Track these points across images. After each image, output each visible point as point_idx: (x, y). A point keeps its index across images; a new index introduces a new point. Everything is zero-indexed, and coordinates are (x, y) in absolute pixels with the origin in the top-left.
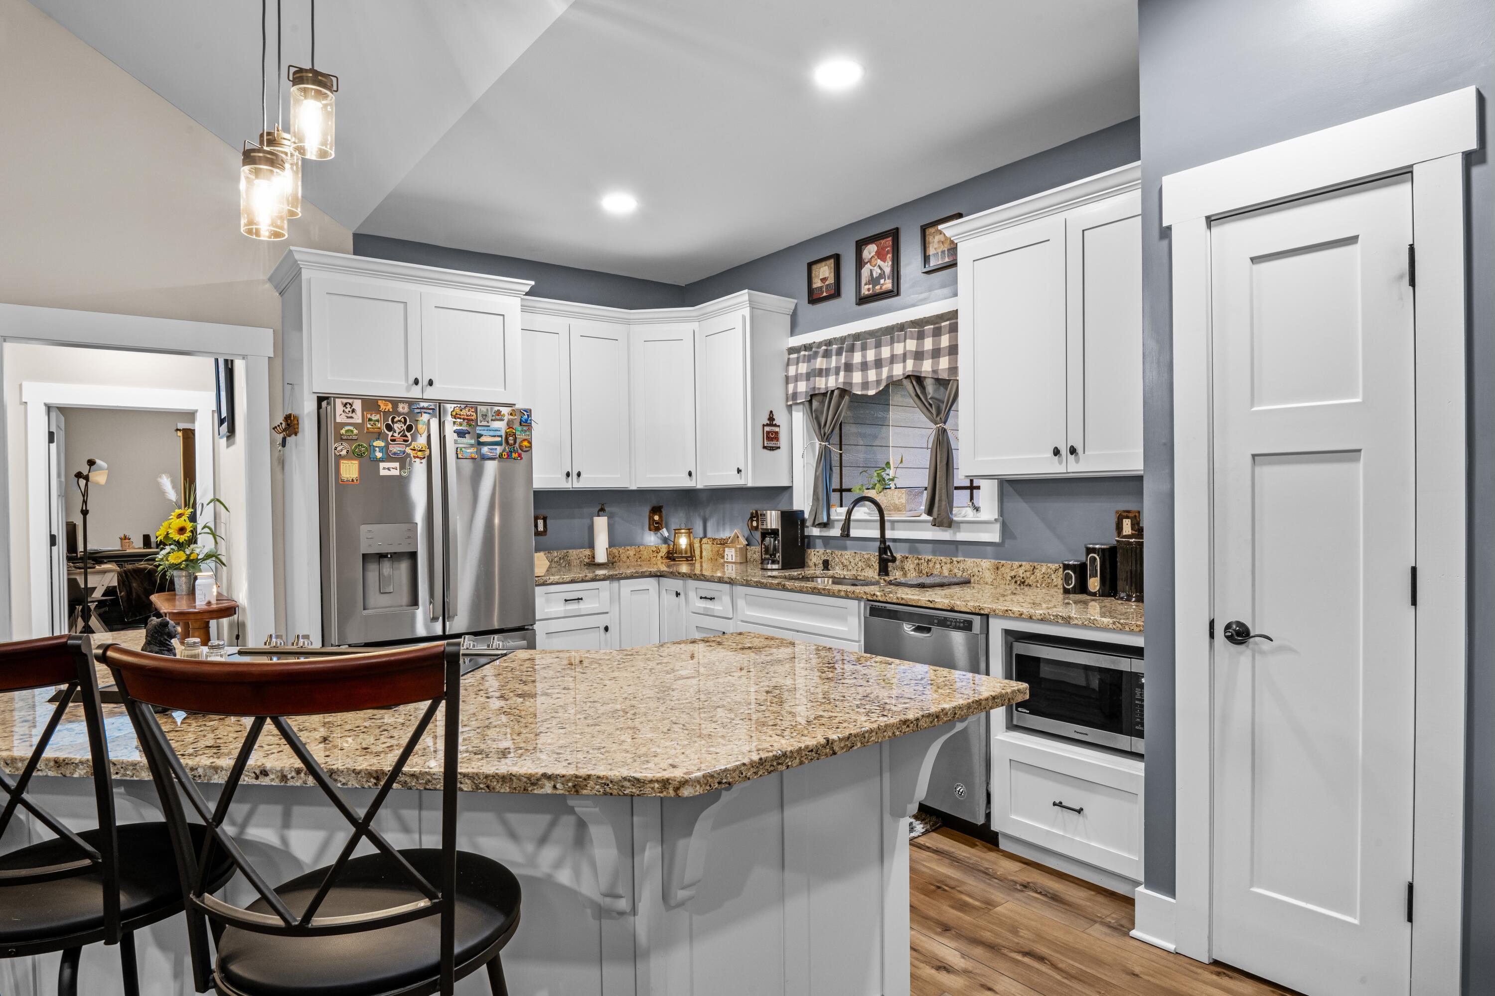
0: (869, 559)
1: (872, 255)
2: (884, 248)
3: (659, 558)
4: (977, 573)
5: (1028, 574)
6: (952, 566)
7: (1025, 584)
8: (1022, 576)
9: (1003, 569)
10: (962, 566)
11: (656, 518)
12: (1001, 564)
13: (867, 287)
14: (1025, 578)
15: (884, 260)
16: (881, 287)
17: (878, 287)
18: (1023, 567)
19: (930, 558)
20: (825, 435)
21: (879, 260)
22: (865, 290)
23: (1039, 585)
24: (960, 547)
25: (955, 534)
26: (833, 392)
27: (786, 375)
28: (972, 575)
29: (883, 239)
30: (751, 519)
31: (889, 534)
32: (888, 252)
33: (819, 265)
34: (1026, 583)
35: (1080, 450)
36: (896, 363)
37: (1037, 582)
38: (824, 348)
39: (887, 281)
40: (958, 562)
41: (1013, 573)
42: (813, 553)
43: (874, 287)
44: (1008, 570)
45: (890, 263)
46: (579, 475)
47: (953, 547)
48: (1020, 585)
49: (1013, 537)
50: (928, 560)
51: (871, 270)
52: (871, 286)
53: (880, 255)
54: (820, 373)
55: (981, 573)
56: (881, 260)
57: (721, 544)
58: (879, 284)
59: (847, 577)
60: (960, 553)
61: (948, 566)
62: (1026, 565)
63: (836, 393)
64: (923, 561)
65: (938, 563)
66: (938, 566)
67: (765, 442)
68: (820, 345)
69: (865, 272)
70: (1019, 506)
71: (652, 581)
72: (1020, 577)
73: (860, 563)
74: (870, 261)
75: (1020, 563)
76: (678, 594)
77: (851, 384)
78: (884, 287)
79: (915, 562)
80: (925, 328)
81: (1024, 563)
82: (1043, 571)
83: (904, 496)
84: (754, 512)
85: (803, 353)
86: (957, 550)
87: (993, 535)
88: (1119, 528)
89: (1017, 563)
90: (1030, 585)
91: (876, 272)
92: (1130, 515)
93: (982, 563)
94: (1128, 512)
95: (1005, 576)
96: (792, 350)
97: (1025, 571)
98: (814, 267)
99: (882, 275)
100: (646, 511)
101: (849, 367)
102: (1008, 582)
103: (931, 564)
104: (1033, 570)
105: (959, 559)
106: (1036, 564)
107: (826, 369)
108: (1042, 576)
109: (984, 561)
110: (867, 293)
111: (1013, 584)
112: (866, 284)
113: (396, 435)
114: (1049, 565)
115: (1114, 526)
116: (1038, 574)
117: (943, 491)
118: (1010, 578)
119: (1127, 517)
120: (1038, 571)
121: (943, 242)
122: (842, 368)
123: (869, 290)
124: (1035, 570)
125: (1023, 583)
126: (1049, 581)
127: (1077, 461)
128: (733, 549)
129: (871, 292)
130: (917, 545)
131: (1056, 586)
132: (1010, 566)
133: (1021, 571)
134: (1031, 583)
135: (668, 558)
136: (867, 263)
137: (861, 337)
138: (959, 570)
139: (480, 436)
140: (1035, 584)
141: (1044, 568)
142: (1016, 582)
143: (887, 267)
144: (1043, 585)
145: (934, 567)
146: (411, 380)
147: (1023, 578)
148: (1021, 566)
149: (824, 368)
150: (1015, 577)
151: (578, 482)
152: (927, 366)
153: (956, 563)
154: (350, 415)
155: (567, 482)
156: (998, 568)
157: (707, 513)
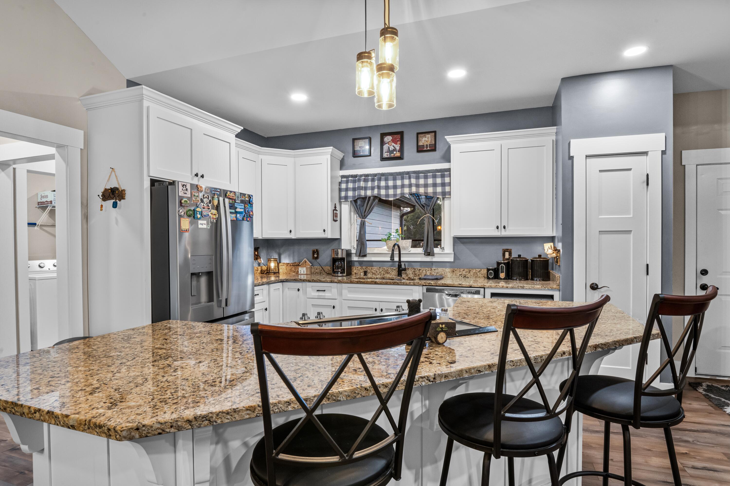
0: (387, 270)
1: (389, 140)
2: (396, 139)
3: (258, 273)
4: (444, 274)
5: (467, 273)
6: (432, 272)
8: (464, 274)
9: (456, 272)
10: (436, 271)
11: (256, 253)
12: (455, 270)
13: (386, 154)
15: (396, 144)
16: (394, 155)
17: (392, 155)
19: (420, 268)
20: (364, 216)
21: (393, 143)
22: (385, 155)
24: (434, 264)
25: (432, 258)
26: (370, 197)
27: (339, 188)
29: (396, 135)
30: (314, 252)
31: (403, 259)
32: (398, 141)
33: (359, 141)
34: (466, 277)
35: (506, 227)
36: (405, 188)
37: (471, 276)
38: (364, 177)
39: (398, 153)
41: (460, 273)
42: (354, 268)
43: (390, 154)
45: (399, 145)
47: (431, 264)
48: (463, 277)
49: (459, 259)
50: (419, 270)
51: (389, 147)
52: (388, 154)
53: (394, 141)
54: (360, 188)
56: (394, 143)
57: (293, 266)
58: (393, 153)
60: (434, 266)
61: (430, 271)
63: (372, 198)
64: (417, 270)
65: (424, 270)
66: (424, 272)
67: (334, 218)
68: (361, 176)
69: (385, 147)
70: (462, 248)
71: (280, 284)
73: (382, 272)
74: (388, 143)
76: (299, 290)
77: (380, 195)
78: (396, 155)
80: (420, 175)
81: (465, 269)
82: (474, 272)
84: (315, 250)
85: (350, 179)
86: (432, 265)
87: (451, 259)
88: (504, 255)
89: (462, 270)
90: (468, 277)
91: (392, 148)
92: (508, 251)
93: (446, 270)
94: (508, 249)
95: (457, 274)
96: (343, 177)
98: (356, 141)
99: (395, 150)
101: (379, 187)
102: (458, 277)
103: (421, 271)
105: (435, 269)
106: (471, 269)
107: (364, 187)
110: (386, 156)
112: (386, 152)
113: (205, 205)
115: (502, 255)
118: (459, 275)
119: (507, 251)
121: (427, 141)
122: (375, 187)
123: (387, 155)
125: (465, 276)
127: (505, 231)
128: (305, 268)
129: (388, 156)
130: (413, 264)
131: (479, 277)
132: (459, 271)
133: (464, 272)
134: (468, 276)
135: (261, 273)
136: (386, 143)
137: (385, 175)
138: (435, 274)
139: (236, 208)
140: (470, 277)
143: (398, 147)
145: (422, 272)
146: (194, 175)
148: (464, 270)
149: (364, 186)
152: (422, 190)
156: (453, 272)
157: (281, 251)
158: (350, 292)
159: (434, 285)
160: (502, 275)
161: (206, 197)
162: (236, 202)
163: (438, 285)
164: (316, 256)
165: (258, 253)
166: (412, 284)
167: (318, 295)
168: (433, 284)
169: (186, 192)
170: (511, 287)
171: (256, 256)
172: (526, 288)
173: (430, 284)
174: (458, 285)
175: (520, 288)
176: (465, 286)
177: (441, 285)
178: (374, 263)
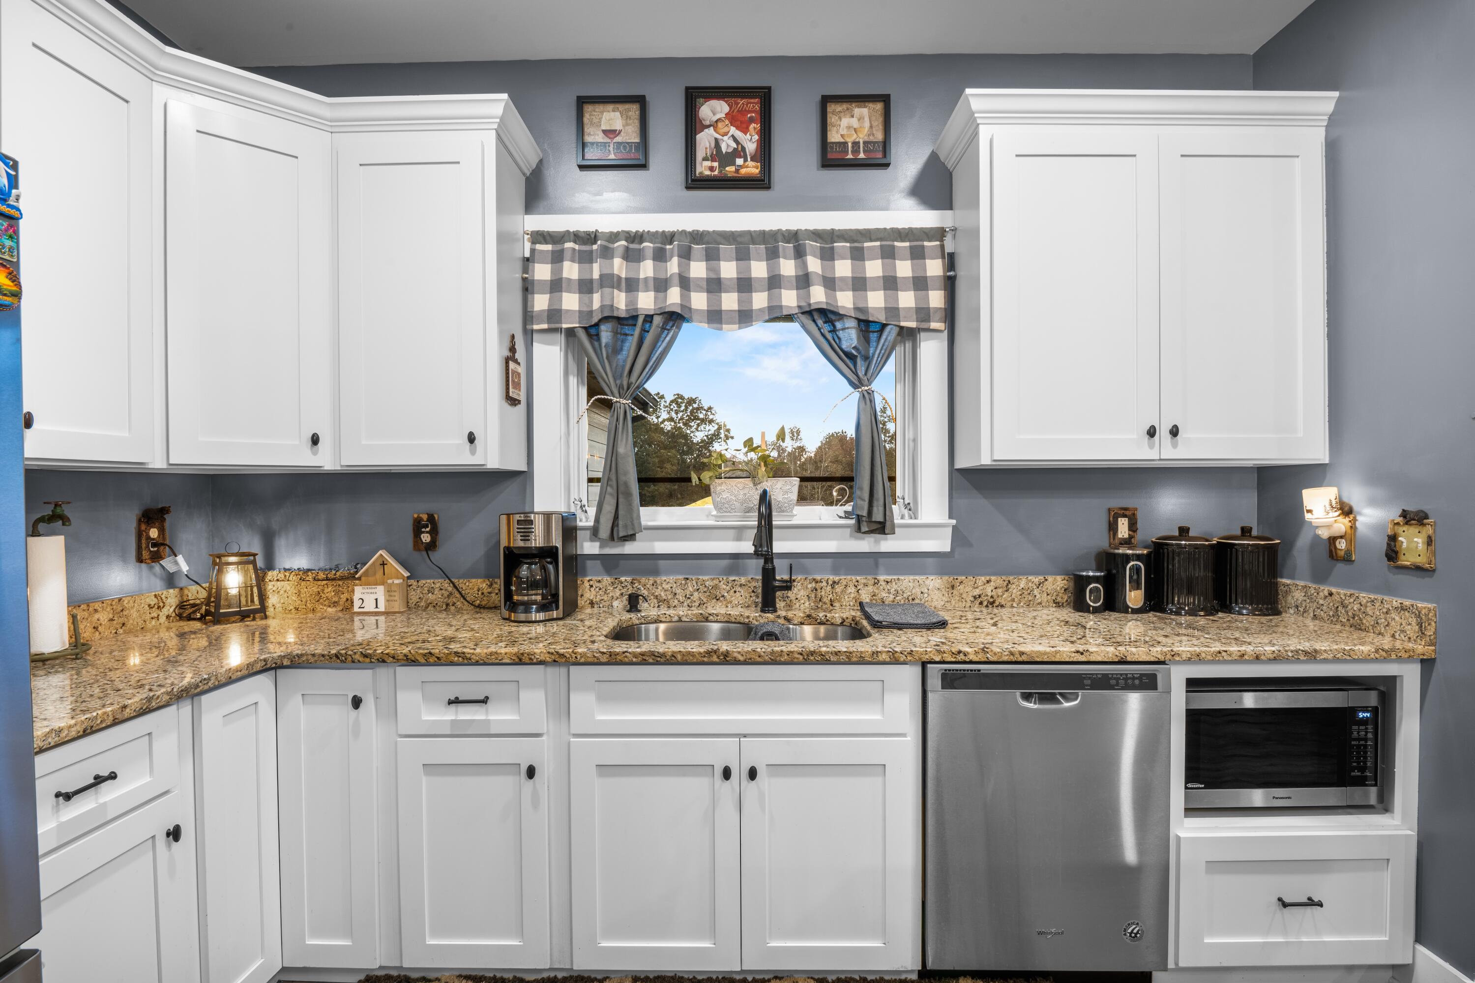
0: (715, 587)
1: (718, 116)
2: (743, 112)
3: (163, 619)
4: (919, 595)
5: (1000, 591)
6: (878, 589)
7: (995, 605)
8: (990, 594)
9: (962, 587)
10: (894, 587)
11: (154, 533)
12: (959, 580)
13: (708, 164)
14: (995, 597)
15: (745, 131)
16: (737, 171)
17: (730, 169)
18: (992, 583)
19: (836, 579)
21: (733, 128)
22: (703, 168)
23: (1015, 605)
24: (881, 561)
25: (877, 542)
26: (649, 318)
27: (524, 280)
28: (910, 598)
29: (743, 97)
30: (418, 527)
32: (752, 120)
33: (599, 108)
34: (997, 603)
35: (1181, 432)
37: (1013, 600)
38: (623, 243)
39: (750, 163)
40: (887, 582)
41: (977, 592)
42: (587, 584)
43: (722, 166)
44: (969, 589)
45: (756, 137)
48: (987, 606)
49: (971, 543)
50: (834, 582)
51: (716, 140)
52: (716, 164)
53: (734, 122)
54: (609, 281)
55: (926, 595)
56: (738, 128)
57: (327, 579)
58: (734, 164)
60: (881, 569)
62: (997, 581)
63: (657, 320)
64: (824, 584)
65: (851, 585)
66: (851, 589)
67: (511, 390)
68: (614, 237)
69: (705, 140)
70: (980, 503)
71: (265, 682)
72: (987, 596)
73: (696, 594)
74: (715, 125)
75: (988, 578)
76: (357, 702)
78: (743, 171)
79: (810, 586)
80: (835, 244)
81: (993, 578)
82: (1022, 586)
84: (425, 517)
85: (569, 245)
86: (877, 565)
87: (941, 543)
88: (1113, 528)
89: (983, 579)
90: (1002, 606)
91: (727, 145)
92: (1127, 513)
93: (927, 582)
94: (1126, 509)
95: (964, 596)
96: (539, 237)
97: (996, 588)
98: (589, 109)
99: (739, 152)
100: (129, 519)
101: (684, 282)
102: (968, 604)
103: (838, 589)
104: (1007, 585)
105: (889, 578)
106: (1011, 578)
107: (626, 279)
108: (1020, 593)
109: (931, 577)
110: (707, 173)
111: (977, 605)
112: (705, 160)
114: (1030, 578)
115: (1105, 526)
116: (1014, 590)
118: (972, 599)
119: (1124, 516)
120: (1014, 586)
121: (855, 130)
122: (669, 282)
123: (712, 169)
124: (1010, 586)
125: (992, 603)
126: (1030, 598)
127: (1178, 446)
128: (380, 590)
129: (716, 173)
131: (1040, 603)
132: (972, 583)
133: (989, 589)
134: (1003, 603)
135: (180, 617)
136: (708, 127)
137: (706, 239)
138: (889, 593)
140: (1009, 604)
141: (1023, 582)
142: (981, 603)
143: (750, 142)
144: (1022, 604)
147: (992, 597)
148: (988, 582)
149: (623, 276)
150: (980, 596)
152: (845, 300)
153: (883, 583)
156: (953, 587)
157: (276, 521)
158: (603, 698)
159: (975, 659)
160: (1134, 597)
163: (992, 659)
164: (426, 538)
165: (162, 531)
166: (884, 657)
167: (453, 722)
168: (972, 657)
170: (1272, 656)
171: (154, 545)
172: (1325, 656)
173: (961, 657)
174: (1073, 655)
175: (1302, 657)
176: (1099, 659)
177: (1005, 659)
178: (662, 563)
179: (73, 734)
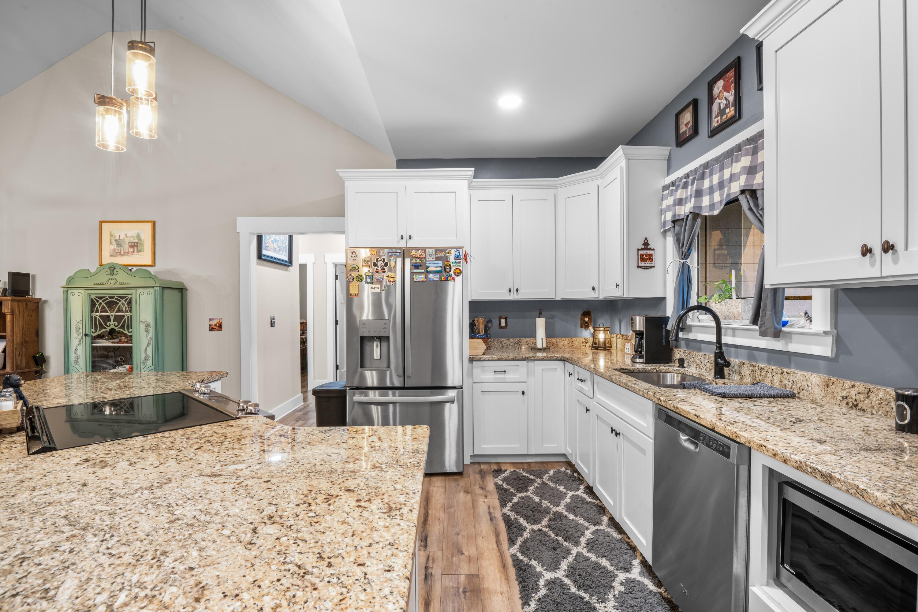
1: (720, 90)
3: (587, 346)
4: (806, 388)
5: (862, 397)
6: (783, 377)
7: (858, 408)
8: (854, 397)
9: (833, 386)
10: (792, 378)
11: (586, 319)
12: (832, 381)
13: (716, 119)
14: (858, 401)
15: (728, 91)
16: (727, 116)
17: (724, 117)
18: (856, 388)
19: (763, 366)
20: (683, 254)
21: (725, 93)
22: (715, 123)
23: (874, 412)
24: (793, 358)
25: (786, 344)
26: (688, 216)
27: (660, 210)
28: (801, 388)
29: (728, 72)
32: (732, 83)
33: (683, 114)
34: (859, 407)
35: (900, 246)
36: (734, 182)
37: (873, 407)
38: (684, 180)
39: (731, 109)
40: (788, 373)
41: (844, 394)
43: (721, 117)
44: (839, 389)
45: (734, 92)
46: (517, 290)
47: (787, 357)
48: (852, 407)
49: (849, 353)
50: (761, 368)
51: (719, 104)
52: (719, 118)
53: (726, 88)
55: (810, 388)
58: (725, 113)
59: (694, 375)
60: (793, 364)
61: (779, 376)
62: (860, 386)
63: (690, 216)
64: (757, 368)
65: (770, 372)
66: (769, 375)
67: (639, 263)
68: (681, 179)
69: (715, 107)
71: (560, 363)
72: (852, 398)
74: (718, 97)
75: (853, 383)
76: (570, 375)
77: (700, 208)
78: (729, 115)
79: (751, 368)
81: (857, 384)
82: (880, 396)
83: (740, 305)
85: (671, 189)
86: (790, 360)
87: (825, 349)
89: (848, 383)
90: (864, 410)
91: (723, 104)
93: (811, 378)
95: (835, 394)
96: (665, 188)
97: (859, 393)
98: (681, 116)
99: (727, 104)
100: (579, 314)
101: (699, 194)
102: (838, 403)
103: (764, 373)
104: (868, 393)
106: (871, 386)
107: (684, 198)
108: (878, 402)
109: (814, 375)
110: (716, 125)
111: (844, 405)
112: (715, 117)
113: (379, 268)
114: (887, 390)
116: (874, 399)
117: (769, 301)
118: (841, 399)
120: (873, 395)
122: (693, 195)
123: (718, 122)
124: (870, 394)
125: (856, 406)
126: (888, 409)
127: (896, 261)
128: (630, 344)
129: (720, 123)
130: (756, 353)
132: (841, 385)
133: (853, 392)
134: (864, 408)
136: (716, 98)
137: (709, 165)
138: (789, 382)
139: (428, 267)
140: (869, 410)
141: (881, 393)
142: (847, 404)
143: (731, 96)
144: (880, 413)
145: (766, 375)
146: (400, 238)
147: (856, 400)
148: (853, 386)
150: (846, 398)
151: (517, 295)
153: (785, 374)
154: (355, 258)
155: (510, 295)
156: (828, 385)
161: (381, 260)
162: (427, 260)
165: (590, 319)
169: (356, 258)
171: (586, 323)
174: (695, 417)
178: (703, 345)
179: (496, 359)
